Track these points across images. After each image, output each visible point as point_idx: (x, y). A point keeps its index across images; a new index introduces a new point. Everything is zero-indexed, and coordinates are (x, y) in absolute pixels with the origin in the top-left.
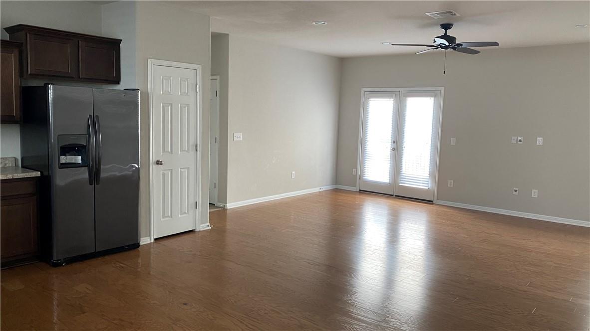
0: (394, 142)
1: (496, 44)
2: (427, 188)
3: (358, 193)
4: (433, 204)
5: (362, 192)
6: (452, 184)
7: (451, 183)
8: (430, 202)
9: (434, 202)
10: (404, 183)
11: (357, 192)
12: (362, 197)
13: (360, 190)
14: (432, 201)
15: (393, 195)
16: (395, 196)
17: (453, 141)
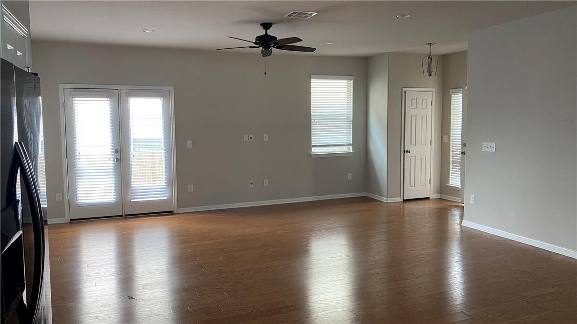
0: (117, 151)
1: (313, 50)
2: (166, 198)
3: (69, 224)
4: (173, 214)
5: (74, 221)
6: (193, 188)
7: (191, 188)
8: (171, 213)
9: (174, 212)
10: (138, 198)
11: (67, 223)
12: (75, 228)
13: (71, 220)
14: (172, 211)
15: (122, 216)
16: (125, 215)
17: (189, 144)
